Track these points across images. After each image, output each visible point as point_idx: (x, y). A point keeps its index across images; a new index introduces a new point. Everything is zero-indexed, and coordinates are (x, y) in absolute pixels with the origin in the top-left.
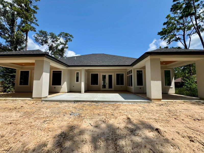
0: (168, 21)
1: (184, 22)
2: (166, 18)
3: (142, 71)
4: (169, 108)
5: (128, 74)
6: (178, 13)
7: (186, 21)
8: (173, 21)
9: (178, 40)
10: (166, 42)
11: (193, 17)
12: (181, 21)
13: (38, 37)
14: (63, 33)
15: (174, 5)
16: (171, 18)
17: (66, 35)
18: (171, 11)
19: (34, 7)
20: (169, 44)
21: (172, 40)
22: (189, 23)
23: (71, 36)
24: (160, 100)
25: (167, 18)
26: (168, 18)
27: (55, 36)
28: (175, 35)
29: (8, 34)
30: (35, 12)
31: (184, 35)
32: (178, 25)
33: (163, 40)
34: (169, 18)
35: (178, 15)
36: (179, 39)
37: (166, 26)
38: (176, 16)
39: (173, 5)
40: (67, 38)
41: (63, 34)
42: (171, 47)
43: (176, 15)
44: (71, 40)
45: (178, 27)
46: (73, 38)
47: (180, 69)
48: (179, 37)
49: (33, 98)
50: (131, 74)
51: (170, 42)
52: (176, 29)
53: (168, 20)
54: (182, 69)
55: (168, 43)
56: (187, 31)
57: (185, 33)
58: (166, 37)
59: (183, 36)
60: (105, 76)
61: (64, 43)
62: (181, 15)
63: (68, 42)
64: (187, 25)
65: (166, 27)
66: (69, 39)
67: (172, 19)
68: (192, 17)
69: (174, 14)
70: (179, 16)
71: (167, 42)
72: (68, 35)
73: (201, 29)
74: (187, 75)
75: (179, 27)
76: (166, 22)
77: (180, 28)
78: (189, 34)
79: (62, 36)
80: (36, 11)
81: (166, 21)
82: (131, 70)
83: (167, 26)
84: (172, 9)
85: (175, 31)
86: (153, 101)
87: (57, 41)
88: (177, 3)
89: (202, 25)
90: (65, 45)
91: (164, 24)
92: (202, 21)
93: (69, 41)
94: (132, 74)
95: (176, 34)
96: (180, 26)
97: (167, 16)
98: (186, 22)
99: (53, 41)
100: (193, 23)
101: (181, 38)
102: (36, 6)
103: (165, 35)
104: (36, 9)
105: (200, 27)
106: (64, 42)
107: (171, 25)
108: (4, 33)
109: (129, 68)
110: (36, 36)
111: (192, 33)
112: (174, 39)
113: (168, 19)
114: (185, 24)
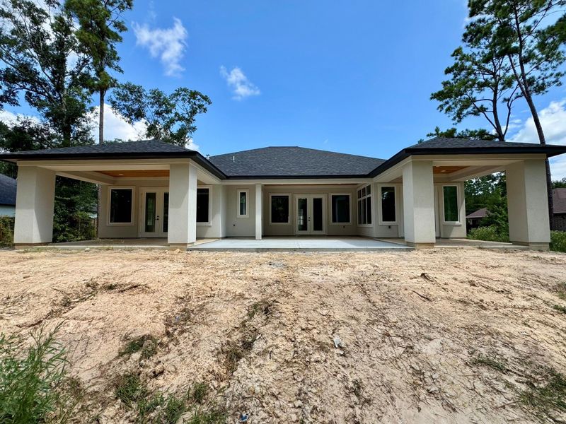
0: (456, 65)
1: (495, 67)
2: (453, 55)
3: (393, 189)
4: (446, 255)
5: (359, 197)
6: (482, 46)
7: (500, 65)
8: (468, 64)
9: (481, 113)
10: (452, 117)
11: (516, 58)
12: (489, 66)
13: (118, 101)
14: (185, 90)
15: (472, 25)
16: (464, 55)
17: (194, 95)
18: (464, 40)
19: (116, 26)
20: (458, 121)
21: (465, 112)
22: (507, 71)
23: (205, 98)
24: (432, 244)
25: (455, 57)
26: (457, 55)
27: (165, 98)
28: (474, 100)
29: (46, 94)
30: (116, 38)
31: (495, 101)
32: (481, 76)
33: (444, 111)
34: (458, 57)
35: (481, 50)
36: (483, 109)
37: (451, 76)
38: (477, 53)
39: (469, 25)
40: (195, 104)
41: (183, 93)
42: (465, 131)
43: (475, 50)
44: (205, 110)
45: (481, 79)
46: (210, 103)
47: (490, 186)
48: (482, 106)
49: (169, 245)
50: (368, 196)
51: (460, 119)
52: (476, 86)
53: (457, 61)
54: (495, 185)
55: (457, 119)
56: (501, 90)
57: (498, 95)
58: (451, 103)
59: (492, 103)
60: (305, 201)
61: (187, 116)
62: (487, 51)
63: (198, 114)
64: (501, 75)
65: (453, 80)
66: (200, 106)
67: (468, 60)
68: (513, 59)
69: (472, 47)
70: (483, 53)
71: (455, 118)
72: (199, 97)
73: (535, 85)
74: (500, 199)
75: (484, 81)
76: (453, 68)
77: (486, 84)
78: (507, 98)
79: (181, 98)
80: (120, 34)
81: (451, 65)
82: (369, 188)
83: (455, 77)
84: (465, 35)
85: (473, 89)
86: (417, 247)
87: (168, 112)
88: (480, 21)
89: (537, 77)
90: (189, 121)
91: (448, 71)
92: (537, 68)
93: (198, 111)
94: (372, 195)
95: (475, 98)
96: (486, 77)
97: (455, 51)
98: (500, 68)
99: (158, 113)
100: (515, 71)
101: (487, 109)
102: (119, 23)
103: (448, 99)
104: (121, 31)
105: (534, 81)
106: (187, 113)
107: (464, 73)
108: (38, 93)
109: (364, 183)
110: (114, 100)
111: (514, 95)
112: (470, 109)
113: (456, 59)
114: (498, 73)
